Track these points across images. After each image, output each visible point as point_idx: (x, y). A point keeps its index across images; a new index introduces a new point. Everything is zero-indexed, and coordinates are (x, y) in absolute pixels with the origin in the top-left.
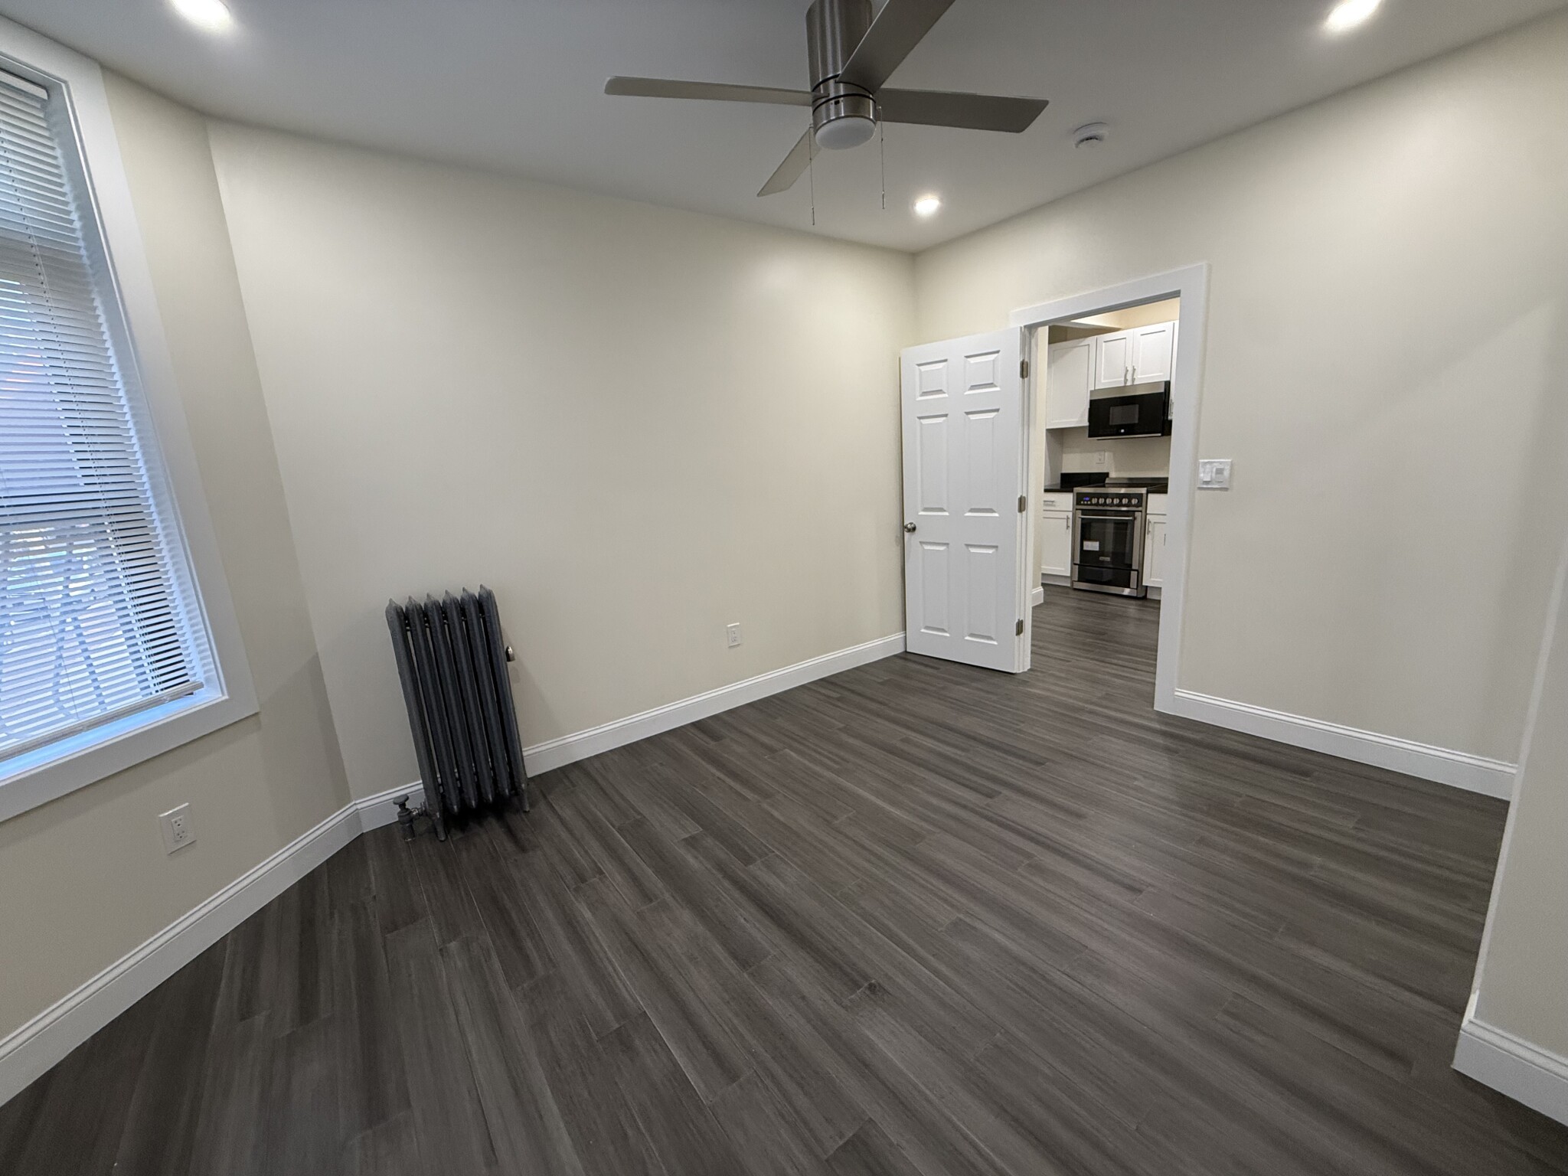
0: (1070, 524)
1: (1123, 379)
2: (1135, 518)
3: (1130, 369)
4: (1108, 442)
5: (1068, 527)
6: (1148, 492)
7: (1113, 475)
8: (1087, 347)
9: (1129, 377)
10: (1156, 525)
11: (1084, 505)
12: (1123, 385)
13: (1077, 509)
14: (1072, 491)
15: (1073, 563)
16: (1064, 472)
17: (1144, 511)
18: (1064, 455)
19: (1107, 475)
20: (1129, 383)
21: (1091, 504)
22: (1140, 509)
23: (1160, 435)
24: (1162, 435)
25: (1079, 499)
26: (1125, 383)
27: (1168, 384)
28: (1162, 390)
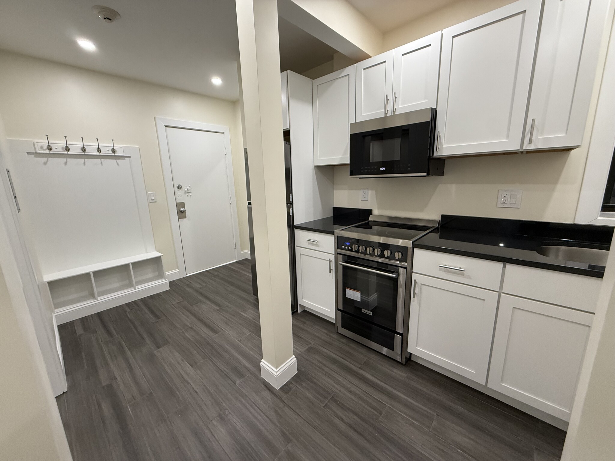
0: (333, 267)
1: (383, 110)
2: (398, 275)
3: (390, 97)
4: (370, 180)
5: (330, 270)
6: (415, 245)
7: (376, 212)
8: (348, 77)
9: (390, 108)
10: (423, 287)
11: (345, 249)
12: (383, 116)
13: (338, 254)
14: (332, 233)
15: (338, 309)
16: (335, 206)
17: (409, 268)
18: (335, 191)
19: (370, 212)
20: (390, 114)
21: (351, 250)
22: (405, 264)
23: (425, 174)
24: (428, 175)
25: (340, 242)
26: (386, 114)
27: (434, 112)
28: (428, 119)
